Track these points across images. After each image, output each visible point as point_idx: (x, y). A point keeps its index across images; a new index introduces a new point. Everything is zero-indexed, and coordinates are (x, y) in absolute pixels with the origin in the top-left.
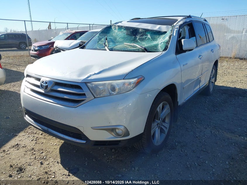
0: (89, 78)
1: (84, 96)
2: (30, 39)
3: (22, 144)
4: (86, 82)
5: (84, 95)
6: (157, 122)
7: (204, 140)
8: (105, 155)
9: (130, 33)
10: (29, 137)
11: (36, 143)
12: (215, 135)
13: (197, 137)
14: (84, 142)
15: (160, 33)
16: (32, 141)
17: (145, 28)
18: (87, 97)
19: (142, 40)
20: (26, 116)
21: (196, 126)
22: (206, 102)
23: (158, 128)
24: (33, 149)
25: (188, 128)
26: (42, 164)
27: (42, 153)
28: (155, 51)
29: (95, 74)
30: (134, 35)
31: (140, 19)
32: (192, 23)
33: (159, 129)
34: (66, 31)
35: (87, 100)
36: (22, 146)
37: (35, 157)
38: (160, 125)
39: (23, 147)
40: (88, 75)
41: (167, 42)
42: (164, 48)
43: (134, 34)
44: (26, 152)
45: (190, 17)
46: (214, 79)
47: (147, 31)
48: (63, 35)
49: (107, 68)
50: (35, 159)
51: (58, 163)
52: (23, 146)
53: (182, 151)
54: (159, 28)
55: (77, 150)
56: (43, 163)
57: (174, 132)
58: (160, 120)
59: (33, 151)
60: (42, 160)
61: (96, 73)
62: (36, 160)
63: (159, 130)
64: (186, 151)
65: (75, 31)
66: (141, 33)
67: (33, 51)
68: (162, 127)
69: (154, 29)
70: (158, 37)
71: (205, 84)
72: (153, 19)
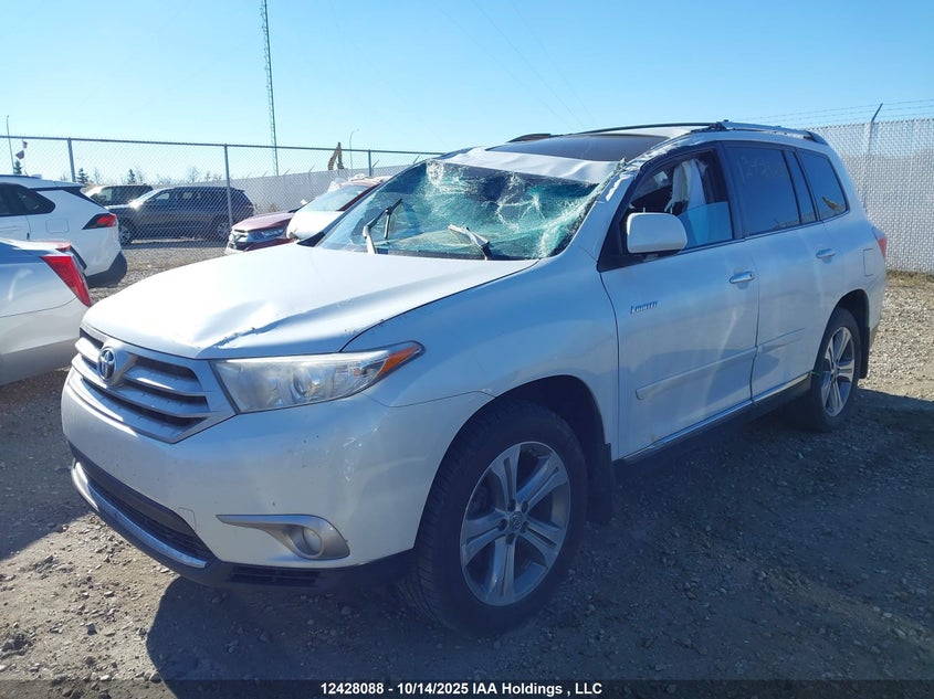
0: (226, 346)
1: (203, 407)
2: (251, 204)
3: (65, 558)
4: (213, 360)
5: (202, 401)
6: (501, 516)
7: (707, 605)
8: (310, 622)
9: (479, 190)
10: (96, 538)
11: (108, 561)
12: (766, 590)
13: (686, 590)
14: (200, 564)
15: (574, 190)
16: (99, 552)
17: (531, 172)
18: (212, 408)
19: (512, 214)
20: (78, 464)
21: (706, 547)
22: (797, 457)
23: (504, 538)
24: (89, 579)
25: (668, 551)
26: (92, 631)
27: (112, 595)
28: (522, 255)
29: (254, 331)
30: (490, 198)
31: (548, 136)
32: (715, 150)
33: (509, 542)
34: (350, 179)
35: (212, 417)
36: (62, 567)
37: (83, 608)
38: (513, 527)
39: (64, 570)
40: (229, 334)
41: (574, 224)
42: (554, 246)
43: (492, 193)
44: (65, 586)
45: (719, 127)
46: (851, 365)
47: (532, 181)
48: (338, 192)
49: (304, 310)
50: (80, 614)
51: (142, 634)
52: (66, 566)
53: (598, 638)
54: (582, 172)
55: (224, 595)
56: (97, 631)
57: (606, 564)
58: (512, 508)
59: (86, 587)
60: (99, 620)
61: (256, 327)
62: (79, 618)
63: (513, 548)
64: (613, 639)
65: (381, 178)
66: (513, 192)
67: (232, 246)
68: (528, 536)
69: (559, 177)
70: (566, 202)
71: (784, 388)
72: (587, 138)
